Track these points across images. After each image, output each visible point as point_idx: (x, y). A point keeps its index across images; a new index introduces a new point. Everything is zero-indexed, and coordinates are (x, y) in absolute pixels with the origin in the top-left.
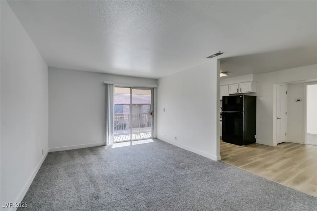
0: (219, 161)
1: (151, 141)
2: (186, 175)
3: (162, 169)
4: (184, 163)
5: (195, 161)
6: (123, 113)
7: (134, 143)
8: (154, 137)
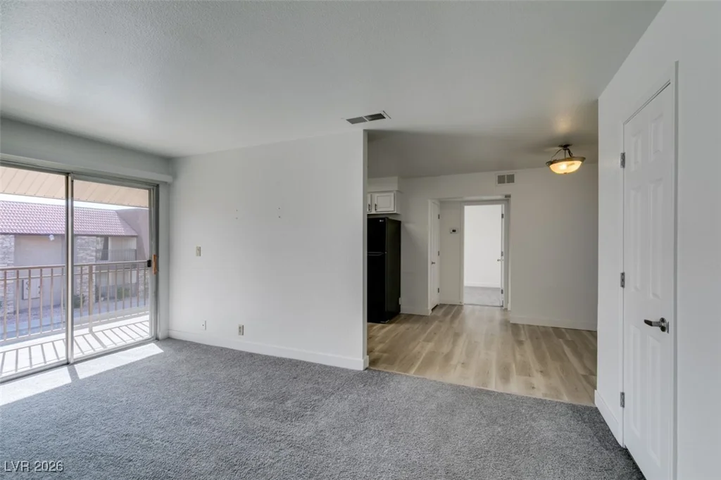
0: (367, 369)
1: (154, 349)
2: (320, 433)
3: (243, 438)
4: (295, 399)
5: (318, 383)
8: (160, 336)
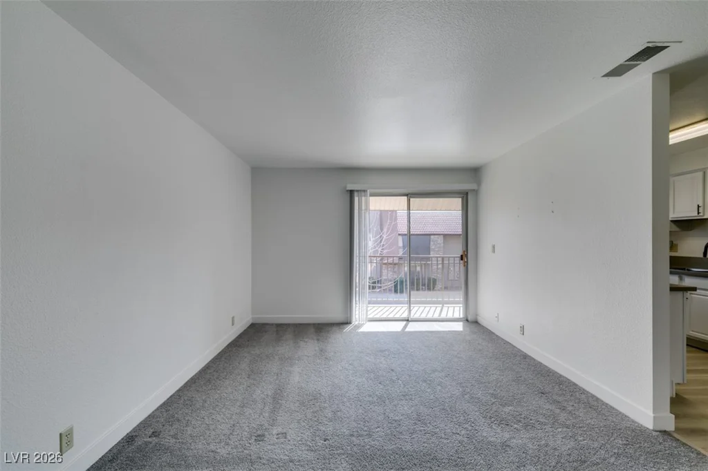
0: (664, 432)
1: (459, 327)
2: (505, 445)
3: (443, 409)
4: (519, 409)
5: (564, 409)
6: (429, 254)
7: (413, 327)
